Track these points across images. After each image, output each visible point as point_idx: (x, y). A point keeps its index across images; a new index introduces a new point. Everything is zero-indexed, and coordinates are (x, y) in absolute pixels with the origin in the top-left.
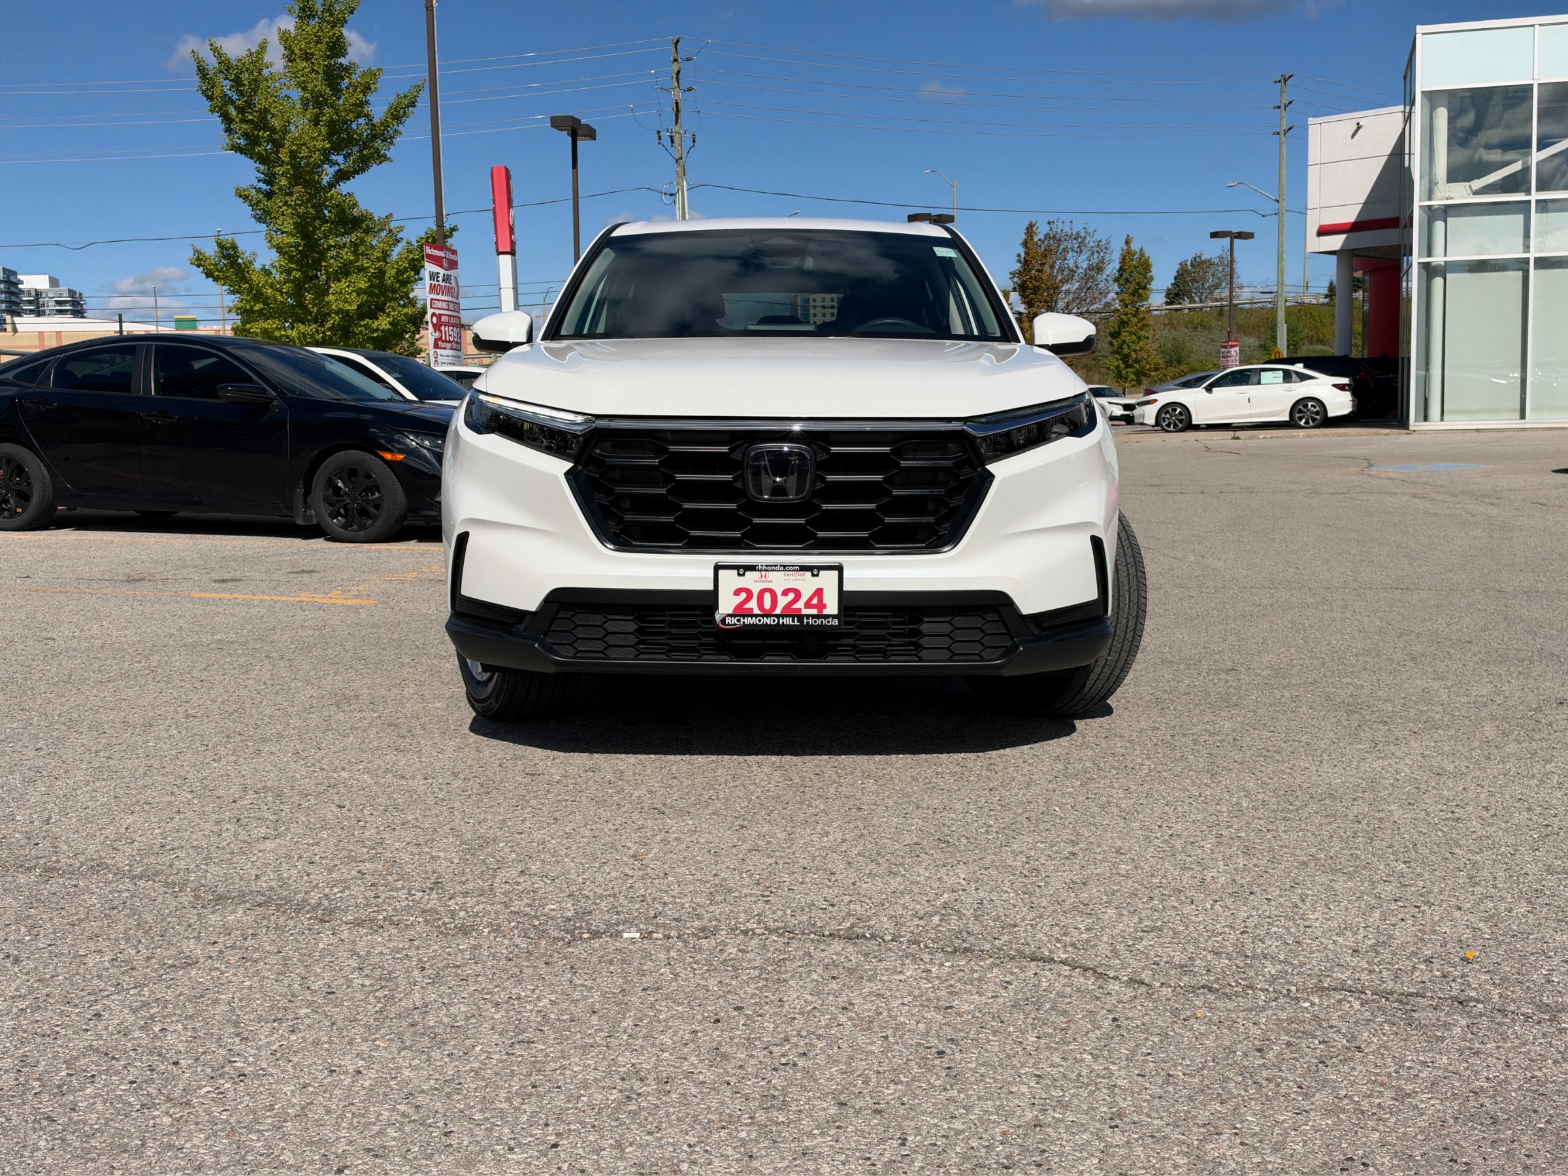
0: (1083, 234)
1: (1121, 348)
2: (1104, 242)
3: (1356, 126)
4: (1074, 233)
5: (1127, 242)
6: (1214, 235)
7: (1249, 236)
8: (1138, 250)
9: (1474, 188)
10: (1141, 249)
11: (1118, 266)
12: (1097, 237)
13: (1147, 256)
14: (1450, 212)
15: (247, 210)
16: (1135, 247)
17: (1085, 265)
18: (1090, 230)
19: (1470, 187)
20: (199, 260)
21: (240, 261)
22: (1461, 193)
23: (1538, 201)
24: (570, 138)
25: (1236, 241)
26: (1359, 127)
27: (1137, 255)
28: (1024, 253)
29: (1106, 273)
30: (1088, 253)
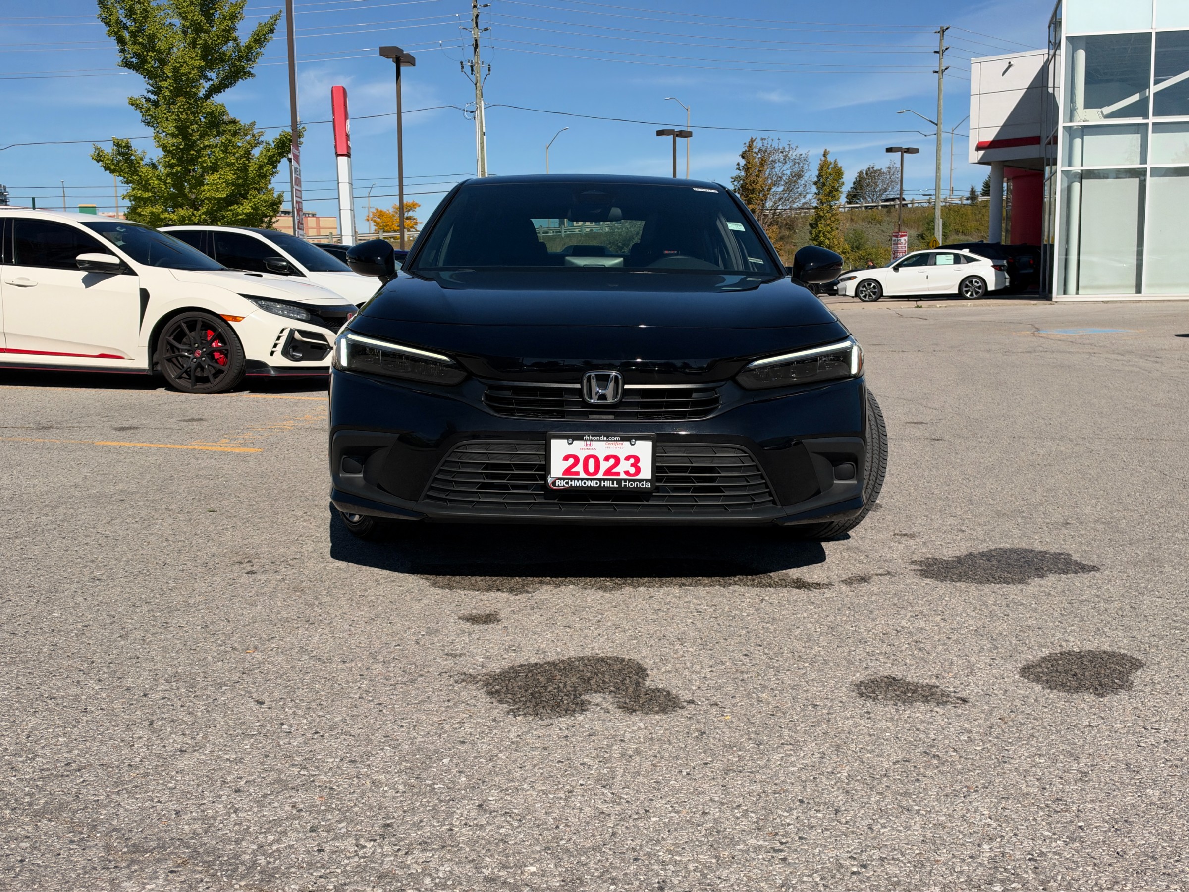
0: (787, 149)
1: (817, 236)
2: (804, 156)
3: (1008, 65)
4: (781, 147)
5: (825, 155)
6: (889, 150)
7: (916, 151)
8: (833, 161)
9: (1105, 113)
10: (835, 161)
11: (817, 173)
12: (798, 151)
13: (839, 165)
14: (1085, 130)
15: (138, 115)
16: (830, 158)
17: (788, 173)
18: (794, 146)
19: (1102, 112)
20: (99, 157)
21: (133, 157)
22: (1094, 117)
23: (1154, 124)
24: (395, 65)
25: (905, 154)
26: (1010, 66)
27: (832, 165)
28: (743, 162)
29: (806, 179)
30: (791, 164)
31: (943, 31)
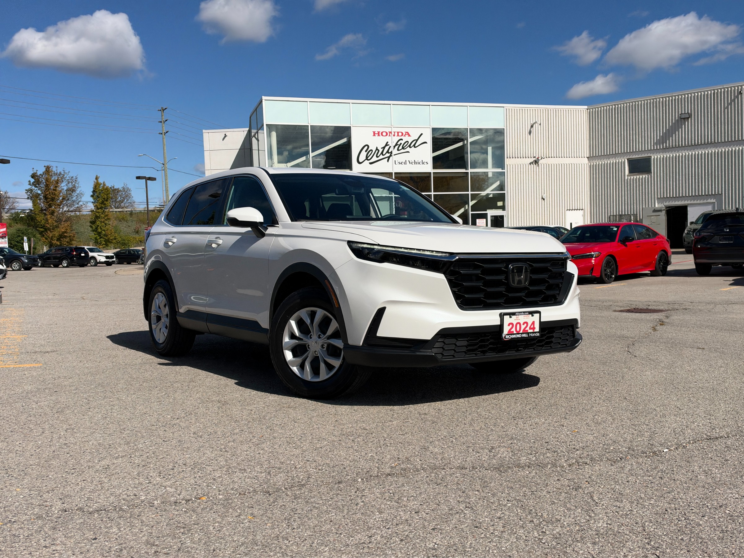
0: (63, 173)
1: (97, 228)
2: (74, 178)
3: (224, 135)
4: (58, 172)
5: (97, 178)
6: (138, 178)
7: (153, 179)
10: (104, 183)
11: (92, 190)
13: (107, 184)
16: (101, 181)
17: (65, 188)
18: (67, 172)
25: (148, 181)
26: (226, 136)
27: (102, 185)
28: (32, 180)
29: (78, 192)
30: (67, 183)
31: (163, 110)
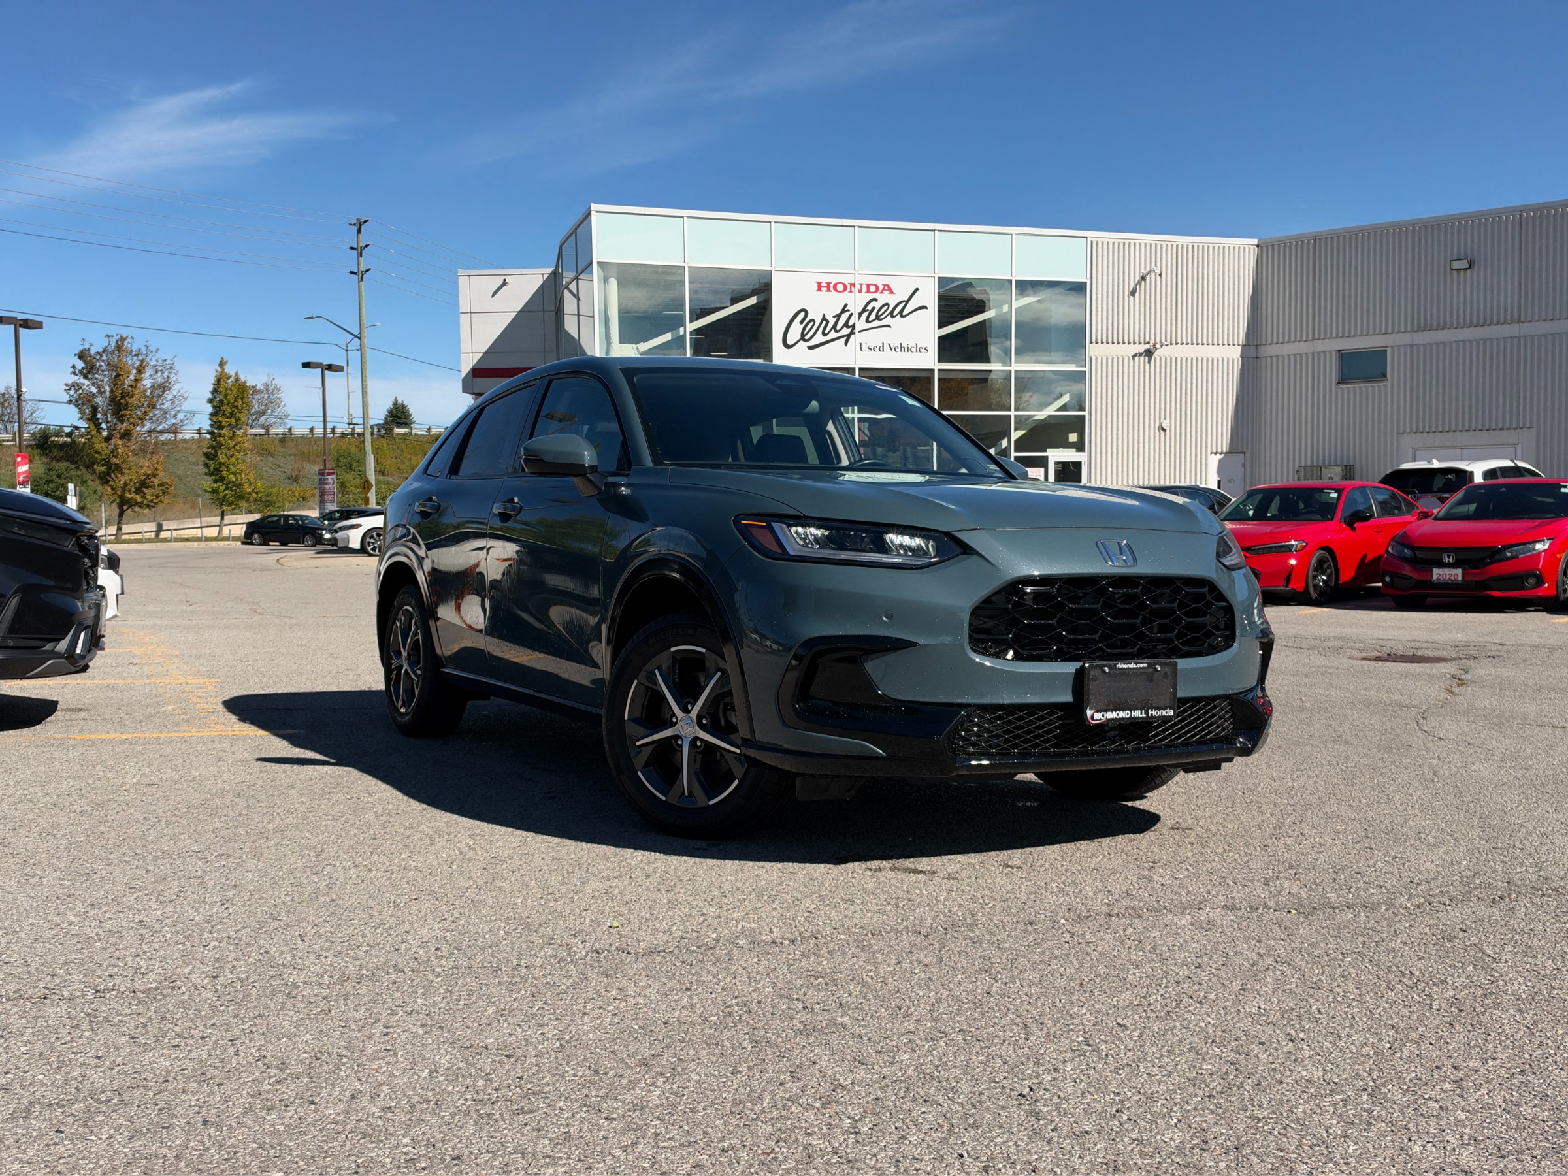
0: (144, 350)
1: (218, 469)
2: (169, 362)
3: (502, 282)
5: (222, 365)
6: (306, 365)
8: (233, 374)
10: (237, 374)
11: (211, 388)
12: (161, 356)
13: (243, 379)
16: (230, 370)
18: (153, 349)
19: (638, 348)
26: (505, 283)
27: (232, 379)
30: (152, 371)
31: (359, 226)
